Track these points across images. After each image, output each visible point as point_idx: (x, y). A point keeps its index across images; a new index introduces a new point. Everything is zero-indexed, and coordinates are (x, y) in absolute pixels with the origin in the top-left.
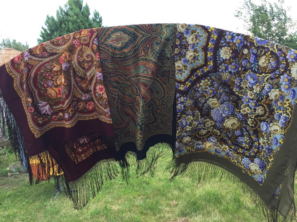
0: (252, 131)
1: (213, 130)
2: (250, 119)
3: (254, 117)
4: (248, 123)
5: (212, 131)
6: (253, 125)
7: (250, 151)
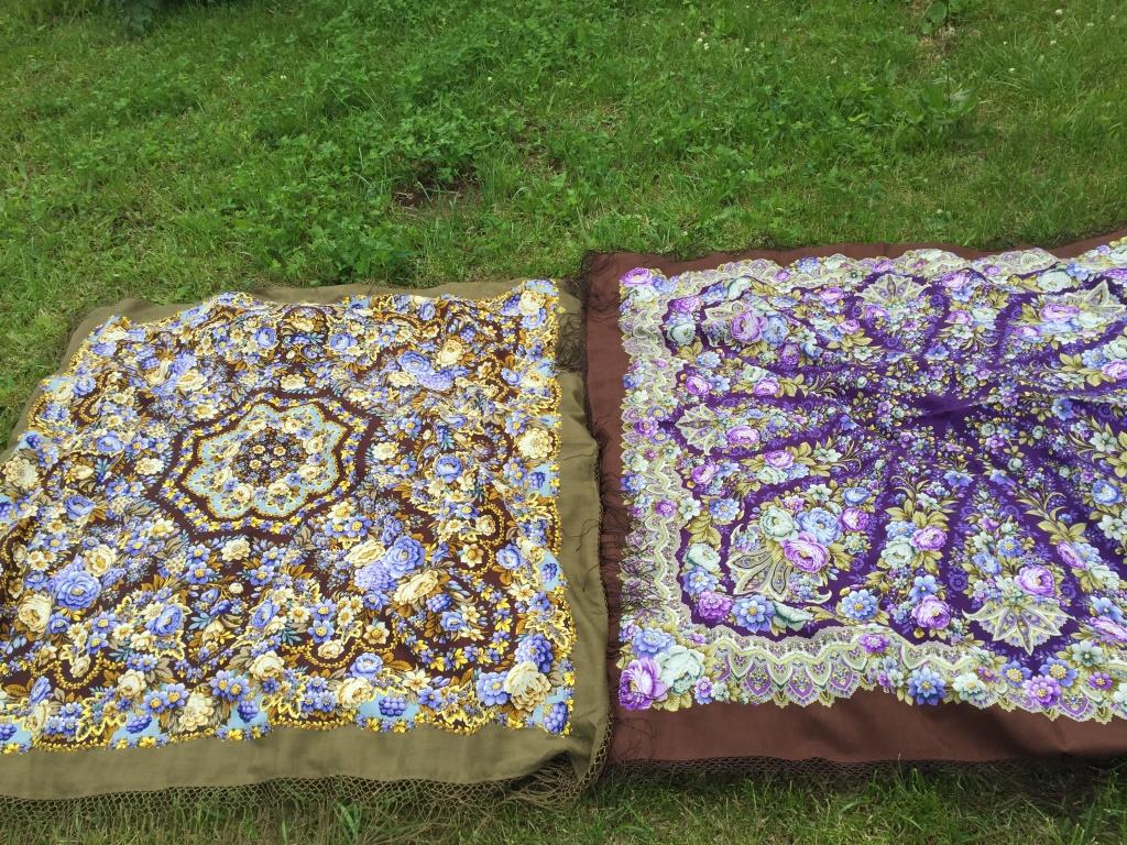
0: (480, 580)
1: (364, 631)
2: (466, 547)
3: (475, 539)
4: (464, 559)
5: (361, 638)
6: (479, 561)
7: (491, 646)
